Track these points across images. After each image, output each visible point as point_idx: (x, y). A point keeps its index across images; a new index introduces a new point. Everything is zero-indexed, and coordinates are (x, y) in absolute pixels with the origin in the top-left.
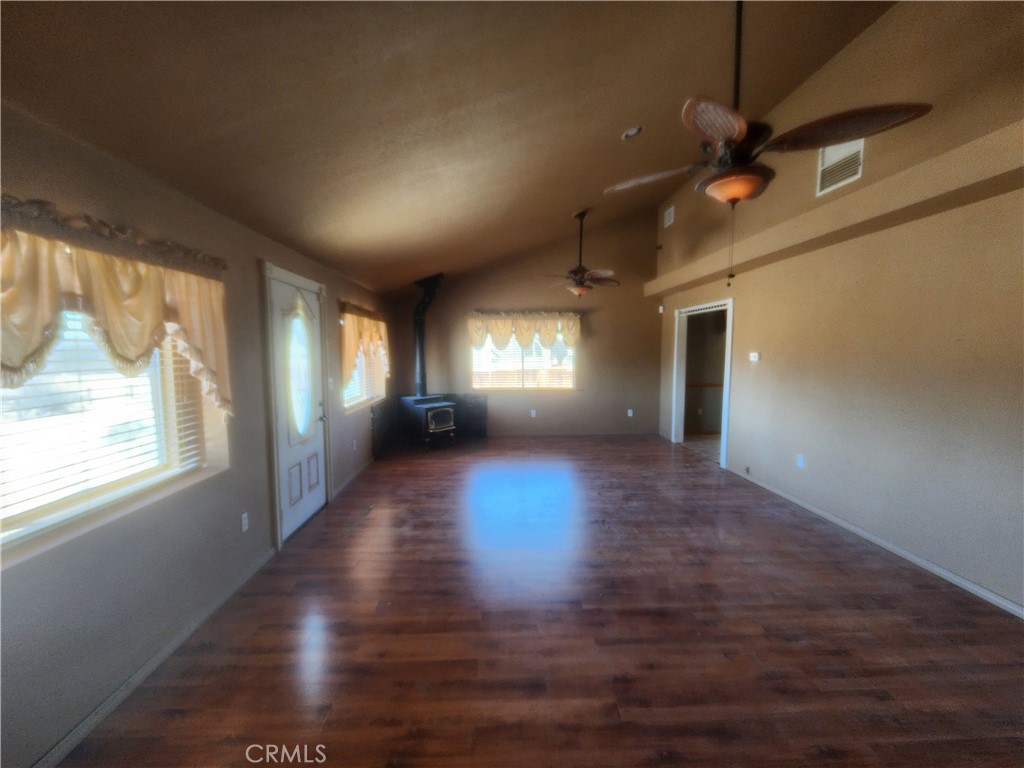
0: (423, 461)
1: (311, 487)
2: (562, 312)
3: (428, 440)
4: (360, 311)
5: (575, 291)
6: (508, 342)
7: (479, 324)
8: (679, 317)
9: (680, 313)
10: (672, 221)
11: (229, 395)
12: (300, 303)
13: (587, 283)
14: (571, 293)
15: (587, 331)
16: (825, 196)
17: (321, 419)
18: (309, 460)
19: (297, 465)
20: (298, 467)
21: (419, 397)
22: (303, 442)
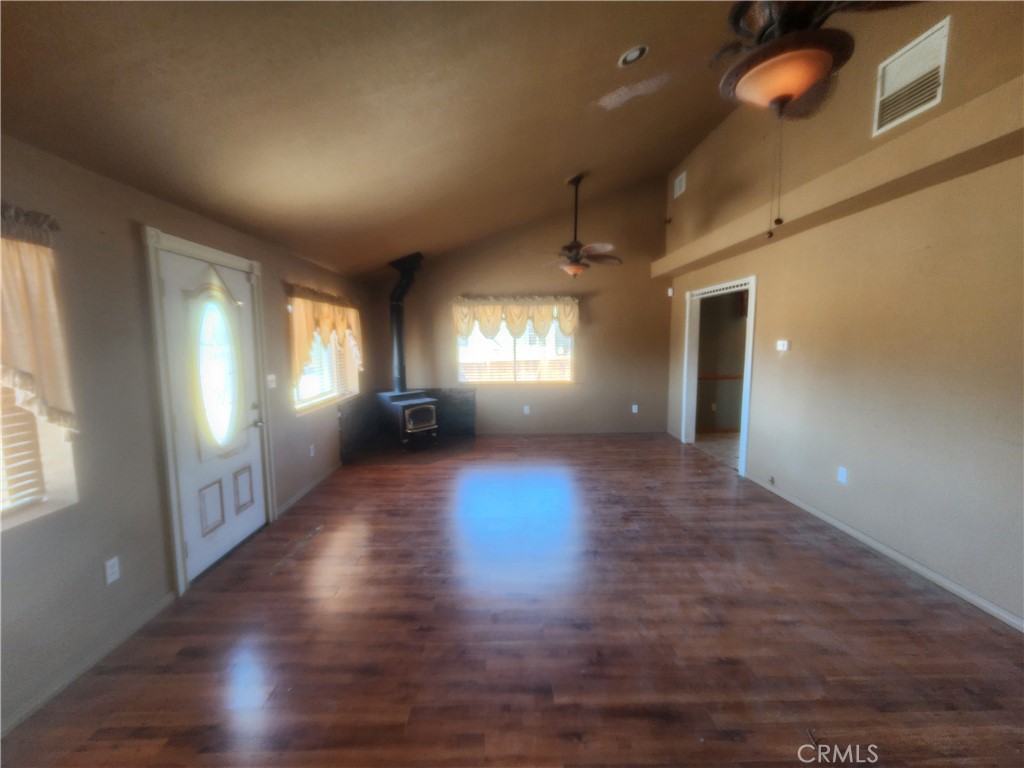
0: (395, 466)
2: (558, 296)
3: (405, 441)
4: (317, 296)
5: (570, 270)
6: (497, 330)
7: (465, 310)
8: (691, 302)
9: (692, 296)
10: (683, 189)
12: (215, 282)
13: (584, 261)
14: (566, 273)
15: (586, 317)
16: (884, 134)
17: (255, 424)
18: (236, 476)
19: (215, 483)
20: (217, 486)
21: (397, 392)
22: (226, 454)
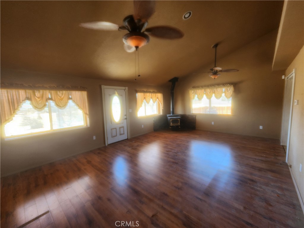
1: (121, 134)
2: (224, 84)
3: (170, 128)
5: (213, 77)
6: (203, 97)
7: (193, 92)
11: (88, 113)
12: (116, 92)
13: (218, 73)
17: (125, 119)
18: (120, 128)
19: (114, 129)
20: (115, 129)
21: (171, 115)
22: (117, 124)
